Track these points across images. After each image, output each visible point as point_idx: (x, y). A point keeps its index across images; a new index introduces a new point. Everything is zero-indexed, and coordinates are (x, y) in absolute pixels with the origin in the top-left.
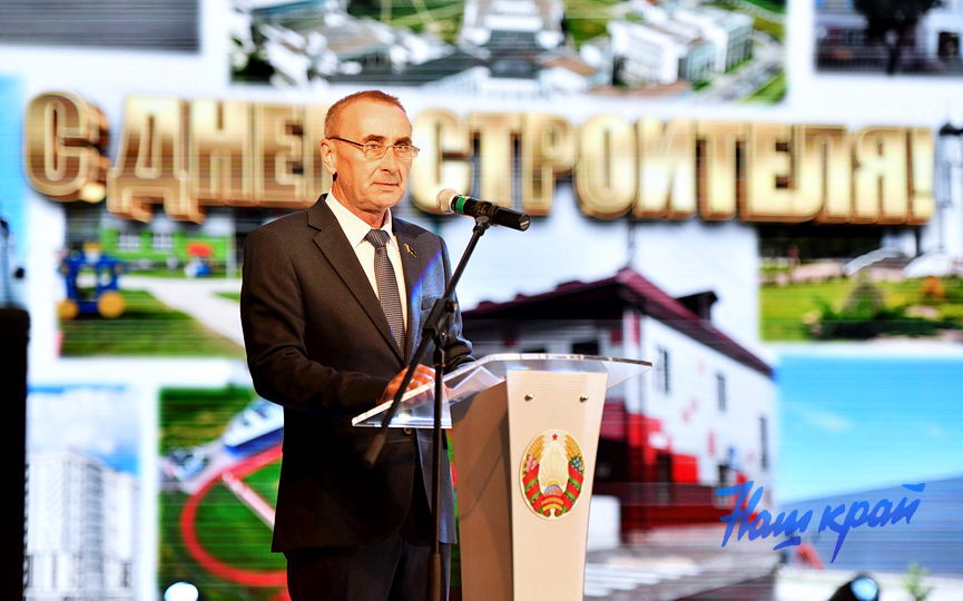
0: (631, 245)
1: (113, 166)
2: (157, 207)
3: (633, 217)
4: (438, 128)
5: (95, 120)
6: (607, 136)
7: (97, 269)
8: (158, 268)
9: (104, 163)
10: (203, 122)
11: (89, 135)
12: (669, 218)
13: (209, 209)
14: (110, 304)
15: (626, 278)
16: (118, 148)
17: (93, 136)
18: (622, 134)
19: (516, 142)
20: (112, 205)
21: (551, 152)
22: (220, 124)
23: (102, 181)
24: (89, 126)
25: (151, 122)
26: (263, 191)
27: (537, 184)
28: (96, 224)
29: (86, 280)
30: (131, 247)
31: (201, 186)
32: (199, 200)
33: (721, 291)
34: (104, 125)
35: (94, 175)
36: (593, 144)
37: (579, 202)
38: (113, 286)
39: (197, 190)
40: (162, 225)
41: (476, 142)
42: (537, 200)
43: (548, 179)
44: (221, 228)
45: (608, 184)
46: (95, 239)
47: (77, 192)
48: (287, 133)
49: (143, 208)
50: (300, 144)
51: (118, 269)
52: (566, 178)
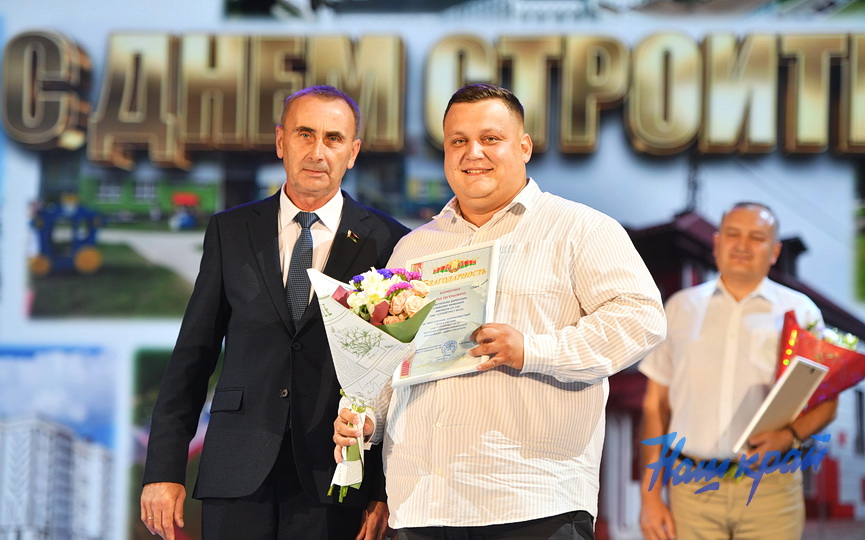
0: (694, 186)
1: (95, 110)
2: (140, 153)
3: (697, 154)
4: (461, 57)
5: (76, 60)
6: (667, 57)
7: (74, 222)
8: (140, 221)
9: (85, 108)
10: (194, 58)
11: (70, 78)
12: (742, 154)
13: (198, 154)
14: (87, 260)
15: (685, 224)
16: (101, 91)
17: (75, 78)
18: (685, 55)
19: (554, 69)
20: (93, 152)
21: (595, 80)
22: (213, 61)
23: (81, 126)
24: (70, 69)
25: (137, 60)
26: (258, 135)
27: (579, 117)
28: (75, 173)
29: (62, 234)
30: (112, 198)
31: (189, 131)
32: (187, 145)
33: (809, 239)
34: (86, 66)
35: (73, 120)
36: (649, 68)
37: (629, 138)
38: (91, 241)
39: (184, 134)
40: (146, 173)
41: (506, 70)
42: (579, 138)
43: (592, 110)
44: (209, 174)
45: (666, 115)
46: (73, 190)
47: (56, 139)
48: (287, 70)
49: (125, 155)
50: (301, 79)
51: (96, 221)
52: (615, 110)
